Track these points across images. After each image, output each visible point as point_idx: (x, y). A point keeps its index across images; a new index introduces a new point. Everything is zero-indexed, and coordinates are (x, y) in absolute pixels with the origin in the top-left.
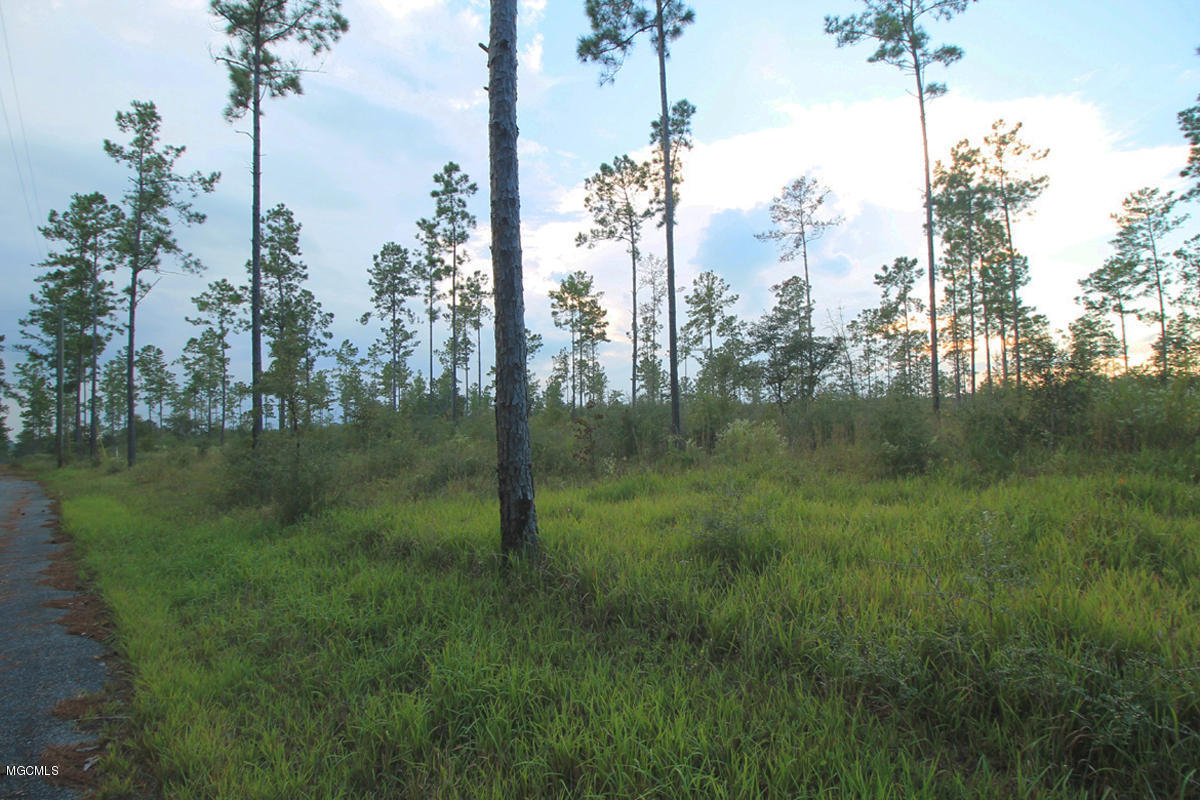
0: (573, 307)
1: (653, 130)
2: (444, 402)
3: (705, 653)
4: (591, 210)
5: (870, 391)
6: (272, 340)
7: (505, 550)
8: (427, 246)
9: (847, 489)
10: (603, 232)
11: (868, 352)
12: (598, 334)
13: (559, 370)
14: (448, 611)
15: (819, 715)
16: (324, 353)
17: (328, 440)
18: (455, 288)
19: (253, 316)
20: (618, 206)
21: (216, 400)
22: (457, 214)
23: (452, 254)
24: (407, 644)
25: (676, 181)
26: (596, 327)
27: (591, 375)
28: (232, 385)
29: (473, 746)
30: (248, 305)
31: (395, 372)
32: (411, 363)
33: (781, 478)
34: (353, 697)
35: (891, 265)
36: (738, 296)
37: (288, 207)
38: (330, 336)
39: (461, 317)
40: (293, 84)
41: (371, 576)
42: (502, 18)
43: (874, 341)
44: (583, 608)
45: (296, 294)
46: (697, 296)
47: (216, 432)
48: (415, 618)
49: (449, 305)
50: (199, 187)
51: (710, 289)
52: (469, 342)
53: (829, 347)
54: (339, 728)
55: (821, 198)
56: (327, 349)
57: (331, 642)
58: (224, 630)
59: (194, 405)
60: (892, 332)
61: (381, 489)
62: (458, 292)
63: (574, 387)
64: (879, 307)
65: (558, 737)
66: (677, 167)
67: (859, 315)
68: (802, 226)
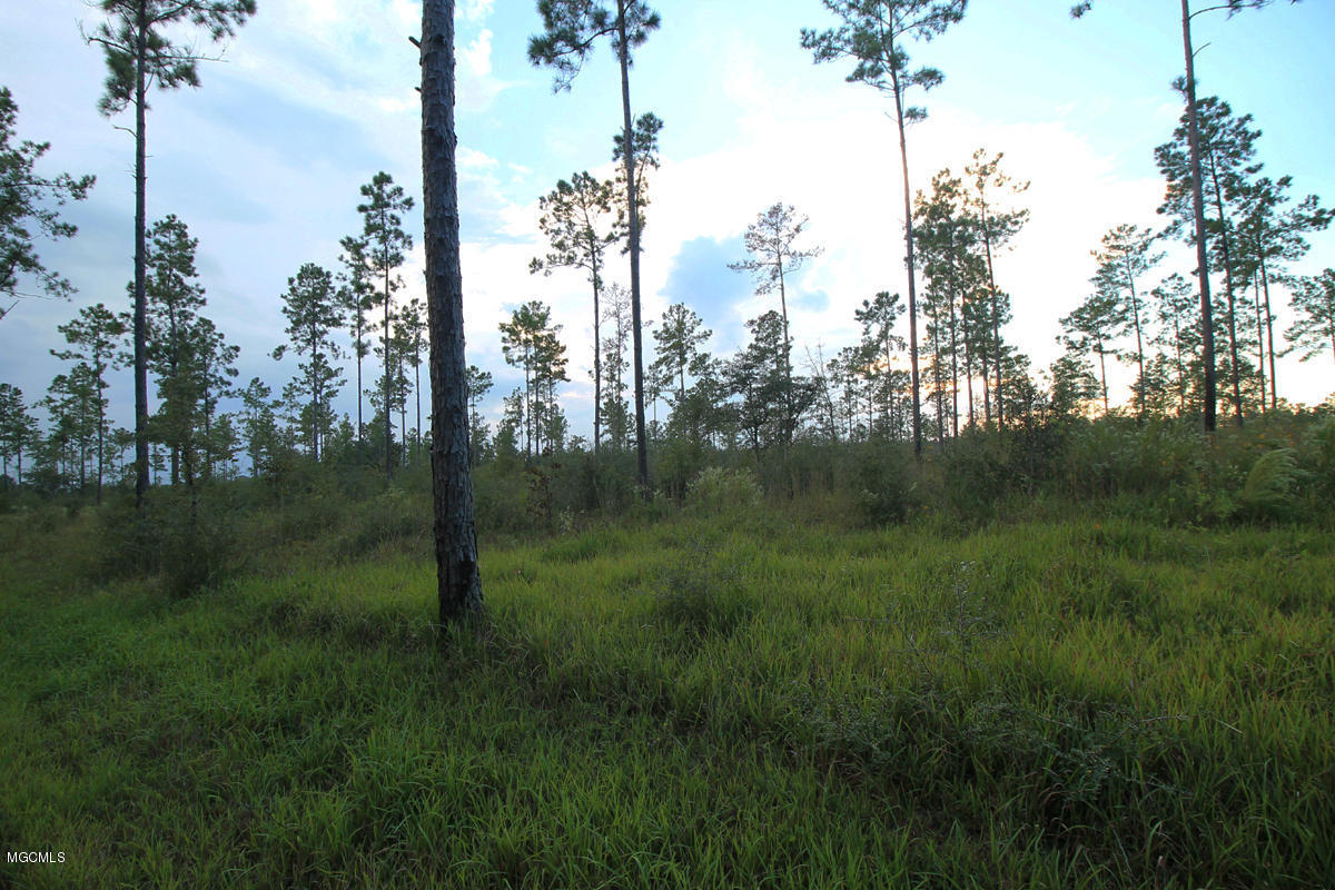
0: (527, 342)
1: (616, 146)
2: (377, 448)
3: (668, 726)
4: (547, 233)
5: (851, 436)
6: (160, 377)
7: (444, 620)
8: (353, 269)
9: (825, 540)
10: (561, 257)
11: (850, 393)
12: (556, 373)
13: (512, 413)
14: (375, 692)
15: (789, 787)
16: (227, 393)
17: (232, 495)
18: (387, 319)
19: (136, 350)
20: (578, 229)
21: (91, 451)
22: (390, 232)
23: (384, 279)
24: (325, 734)
25: (642, 203)
26: (554, 364)
27: (549, 418)
28: (111, 432)
29: (403, 847)
30: (130, 336)
31: (316, 416)
32: (334, 403)
33: (756, 531)
34: (258, 801)
35: (872, 300)
36: (711, 331)
37: (181, 219)
38: (235, 373)
39: (395, 352)
40: (188, 74)
41: (283, 656)
42: (436, 9)
43: (856, 381)
44: (533, 682)
45: (192, 323)
46: (667, 331)
47: (90, 490)
48: (335, 703)
49: (381, 339)
50: (67, 193)
51: (681, 323)
52: (406, 381)
53: (808, 387)
54: (241, 836)
55: (799, 226)
56: (231, 389)
57: (232, 737)
58: (98, 728)
59: (63, 457)
60: (873, 372)
61: (298, 554)
62: (391, 323)
63: (529, 433)
64: (861, 345)
65: (501, 831)
66: (642, 186)
67: (840, 354)
68: (779, 256)
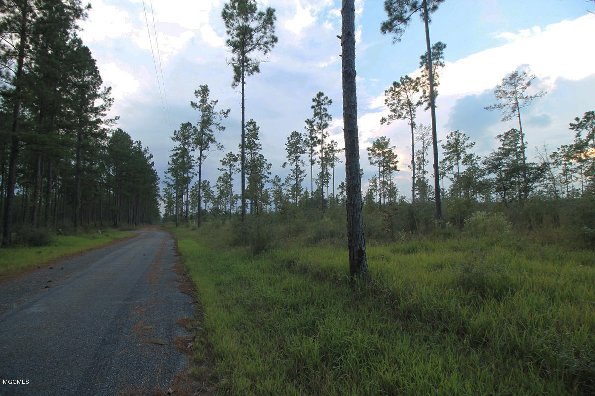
0: (379, 154)
1: (421, 61)
2: (317, 203)
3: (467, 342)
4: (388, 106)
5: (568, 195)
6: (249, 176)
7: (352, 274)
8: (309, 131)
9: (557, 254)
10: (395, 116)
11: (566, 171)
12: (392, 167)
13: (372, 186)
14: (325, 301)
16: (268, 181)
17: (270, 219)
18: (322, 149)
19: (242, 167)
20: (402, 102)
21: (228, 201)
22: (323, 115)
23: (321, 134)
24: (308, 314)
25: (436, 85)
26: (392, 164)
27: (389, 188)
28: (233, 195)
29: (341, 368)
30: (239, 162)
31: (296, 189)
32: (303, 184)
33: (510, 246)
34: (286, 334)
35: (581, 117)
36: (474, 143)
37: (255, 120)
38: (270, 173)
39: (325, 162)
40: (256, 69)
41: (293, 281)
42: (348, 22)
43: (571, 164)
44: (393, 307)
45: (257, 156)
46: (449, 144)
47: (228, 215)
48: (311, 302)
49: (319, 157)
50: (222, 116)
51: (457, 140)
52: (329, 174)
53: (539, 169)
54: (281, 348)
55: (529, 82)
56: (269, 179)
57: (276, 309)
58: (235, 298)
59: (220, 203)
60: (584, 158)
61: (292, 241)
62: (324, 151)
63: (380, 195)
64: (574, 143)
65: (384, 372)
66: (436, 76)
67: (559, 149)
68: (517, 100)
